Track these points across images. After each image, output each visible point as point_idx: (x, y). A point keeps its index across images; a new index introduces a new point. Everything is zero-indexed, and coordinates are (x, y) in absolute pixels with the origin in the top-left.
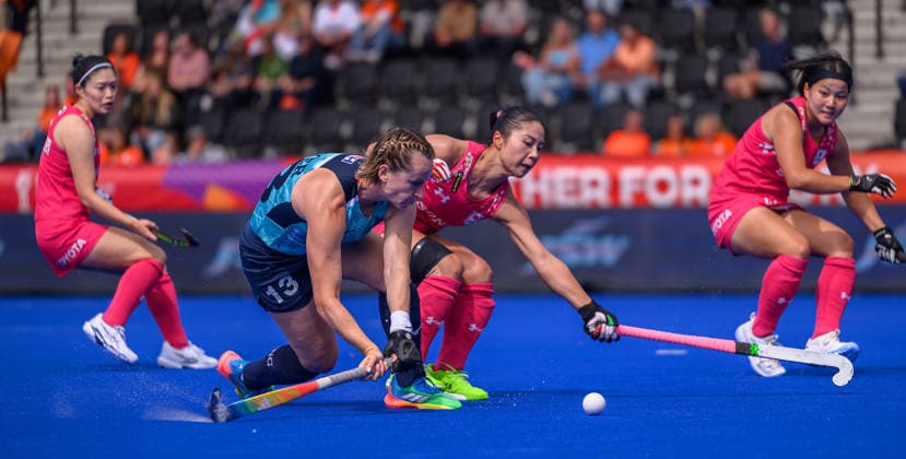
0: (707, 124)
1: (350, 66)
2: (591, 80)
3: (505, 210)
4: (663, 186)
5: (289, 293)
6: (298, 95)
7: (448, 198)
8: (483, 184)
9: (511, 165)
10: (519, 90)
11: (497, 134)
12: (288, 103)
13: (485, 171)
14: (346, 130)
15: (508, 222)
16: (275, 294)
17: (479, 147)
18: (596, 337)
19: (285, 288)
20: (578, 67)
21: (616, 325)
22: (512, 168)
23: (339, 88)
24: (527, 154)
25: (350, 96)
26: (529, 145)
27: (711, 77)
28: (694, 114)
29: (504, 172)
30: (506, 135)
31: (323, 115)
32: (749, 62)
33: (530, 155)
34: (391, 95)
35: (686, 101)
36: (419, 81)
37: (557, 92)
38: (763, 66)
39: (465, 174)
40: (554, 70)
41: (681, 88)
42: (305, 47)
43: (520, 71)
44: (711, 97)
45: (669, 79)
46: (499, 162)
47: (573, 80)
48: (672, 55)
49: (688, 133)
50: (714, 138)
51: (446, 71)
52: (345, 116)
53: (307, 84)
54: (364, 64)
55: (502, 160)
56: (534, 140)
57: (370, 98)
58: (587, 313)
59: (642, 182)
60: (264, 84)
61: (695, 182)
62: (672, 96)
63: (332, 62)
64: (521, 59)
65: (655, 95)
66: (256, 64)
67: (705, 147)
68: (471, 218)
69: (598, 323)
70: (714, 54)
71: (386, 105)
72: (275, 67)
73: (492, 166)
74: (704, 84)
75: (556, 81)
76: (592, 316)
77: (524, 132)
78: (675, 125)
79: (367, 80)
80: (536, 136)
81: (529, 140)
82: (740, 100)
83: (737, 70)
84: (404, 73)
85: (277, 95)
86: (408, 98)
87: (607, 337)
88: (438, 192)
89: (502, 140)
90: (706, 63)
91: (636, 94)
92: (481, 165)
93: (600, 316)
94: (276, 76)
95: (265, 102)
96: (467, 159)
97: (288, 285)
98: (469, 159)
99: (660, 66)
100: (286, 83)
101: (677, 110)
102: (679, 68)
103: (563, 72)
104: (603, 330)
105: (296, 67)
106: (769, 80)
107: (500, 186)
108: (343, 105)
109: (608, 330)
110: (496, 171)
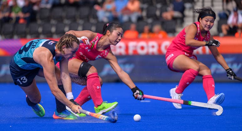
0: (157, 28)
1: (41, 9)
2: (119, 14)
3: (109, 56)
4: (142, 48)
5: (24, 82)
6: (25, 19)
7: (90, 50)
8: (102, 47)
9: (113, 41)
10: (96, 17)
11: (108, 31)
12: (21, 21)
13: (103, 43)
14: (40, 30)
15: (110, 60)
16: (20, 81)
18: (136, 98)
19: (23, 80)
20: (115, 10)
21: (143, 95)
22: (113, 42)
23: (38, 16)
24: (118, 38)
25: (42, 19)
26: (119, 35)
27: (158, 13)
28: (152, 25)
30: (111, 32)
31: (33, 25)
32: (170, 8)
33: (119, 39)
34: (54, 19)
35: (150, 21)
36: (64, 14)
37: (108, 18)
38: (175, 9)
40: (107, 11)
41: (148, 16)
42: (27, 3)
44: (157, 19)
45: (144, 14)
46: (108, 40)
47: (113, 14)
48: (145, 6)
49: (151, 31)
50: (159, 32)
51: (72, 11)
52: (40, 25)
53: (28, 15)
54: (46, 9)
55: (110, 40)
56: (120, 33)
57: (48, 19)
58: (134, 90)
59: (136, 47)
60: (13, 15)
61: (153, 47)
62: (145, 19)
63: (36, 8)
64: (96, 7)
65: (140, 19)
66: (11, 9)
67: (156, 35)
69: (137, 94)
70: (159, 6)
71: (53, 22)
72: (17, 10)
73: (105, 41)
74: (155, 15)
75: (108, 14)
76: (136, 91)
77: (117, 31)
78: (146, 28)
79: (47, 14)
80: (121, 32)
81: (119, 34)
82: (167, 21)
83: (166, 11)
84: (59, 12)
85: (18, 19)
86: (60, 19)
87: (140, 99)
88: (87, 48)
89: (110, 33)
90: (156, 8)
91: (134, 19)
92: (101, 41)
93: (138, 91)
94: (18, 12)
95: (14, 21)
96: (96, 38)
97: (24, 80)
98: (97, 38)
99: (142, 9)
100: (21, 15)
101: (147, 24)
102: (148, 10)
103: (110, 11)
104: (138, 96)
105: (24, 10)
106: (177, 14)
107: (108, 48)
108: (39, 22)
109: (140, 96)
110: (107, 43)
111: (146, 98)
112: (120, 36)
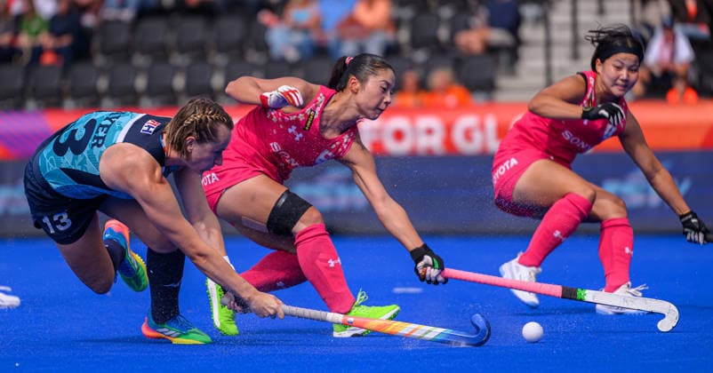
0: (440, 77)
1: (106, 24)
2: (331, 36)
4: (399, 135)
5: (61, 228)
6: (57, 51)
7: (301, 135)
8: (336, 124)
10: (264, 47)
11: (353, 79)
12: (48, 59)
13: (338, 113)
14: (103, 84)
15: (354, 164)
16: (49, 224)
17: (329, 91)
18: (423, 278)
19: (58, 222)
20: (319, 24)
21: (442, 268)
22: (370, 112)
23: (96, 44)
24: (382, 100)
25: (107, 52)
26: (385, 90)
27: (443, 33)
28: (427, 68)
29: (358, 114)
30: (363, 81)
31: (80, 70)
32: (479, 19)
33: (385, 100)
34: (144, 52)
35: (420, 56)
36: (171, 38)
37: (299, 48)
38: (493, 23)
39: (317, 112)
40: (296, 28)
41: (416, 43)
42: (64, 6)
43: (265, 29)
44: (443, 51)
45: (404, 36)
46: (355, 105)
48: (407, 13)
49: (422, 86)
50: (446, 90)
51: (196, 29)
52: (101, 71)
53: (66, 41)
54: (118, 22)
55: (358, 105)
56: (388, 84)
57: (123, 54)
59: (379, 131)
60: (25, 41)
61: (429, 132)
62: (407, 50)
63: (89, 20)
64: (265, 17)
65: (392, 51)
66: (18, 23)
67: (438, 99)
68: (322, 156)
69: (426, 265)
70: (446, 12)
71: (140, 60)
72: (35, 26)
73: (346, 108)
74: (436, 41)
75: (298, 38)
77: (381, 78)
78: (411, 78)
79: (122, 38)
80: (389, 81)
81: (385, 86)
82: (471, 56)
83: (467, 27)
84: (157, 30)
85: (38, 52)
86: (160, 54)
87: (433, 279)
88: (292, 130)
89: (358, 85)
90: (439, 20)
93: (428, 259)
94: (37, 33)
95: (26, 58)
96: (319, 98)
97: (62, 221)
98: (321, 99)
99: (396, 23)
100: (46, 40)
101: (412, 65)
102: (413, 24)
103: (305, 29)
104: (428, 273)
105: (56, 25)
106: (498, 36)
107: (351, 128)
108: (100, 60)
109: (433, 273)
111: (451, 278)
112: (389, 93)
